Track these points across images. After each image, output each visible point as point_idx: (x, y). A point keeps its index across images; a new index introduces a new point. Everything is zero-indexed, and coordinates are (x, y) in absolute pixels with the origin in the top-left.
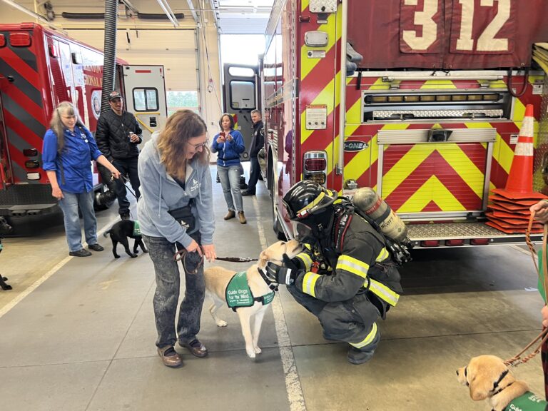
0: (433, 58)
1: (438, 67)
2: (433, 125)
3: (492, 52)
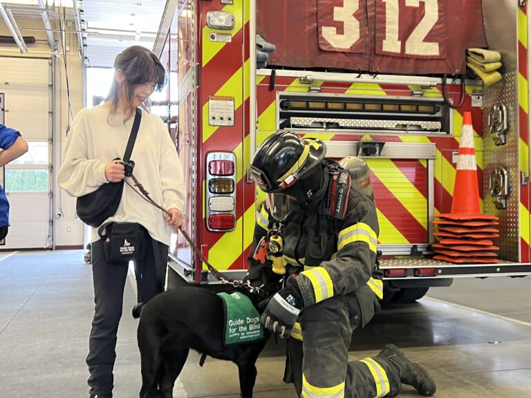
0: (357, 59)
1: (363, 69)
2: (362, 136)
3: (423, 56)
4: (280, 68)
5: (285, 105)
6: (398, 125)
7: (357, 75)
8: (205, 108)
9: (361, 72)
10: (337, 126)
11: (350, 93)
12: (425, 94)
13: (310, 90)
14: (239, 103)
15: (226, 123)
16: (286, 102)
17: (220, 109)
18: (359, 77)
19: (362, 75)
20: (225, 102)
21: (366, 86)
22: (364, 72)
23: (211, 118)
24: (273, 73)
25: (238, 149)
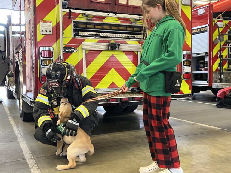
0: (108, 6)
2: (111, 41)
4: (73, 9)
5: (76, 26)
6: (126, 36)
7: (108, 13)
8: (38, 26)
9: (109, 12)
10: (100, 36)
11: (105, 21)
12: (137, 23)
13: (87, 19)
14: (54, 24)
15: (48, 33)
16: (76, 24)
17: (45, 26)
18: (109, 14)
19: (110, 14)
20: (47, 23)
21: (112, 19)
22: (111, 12)
23: (41, 31)
24: (70, 11)
25: (54, 46)
